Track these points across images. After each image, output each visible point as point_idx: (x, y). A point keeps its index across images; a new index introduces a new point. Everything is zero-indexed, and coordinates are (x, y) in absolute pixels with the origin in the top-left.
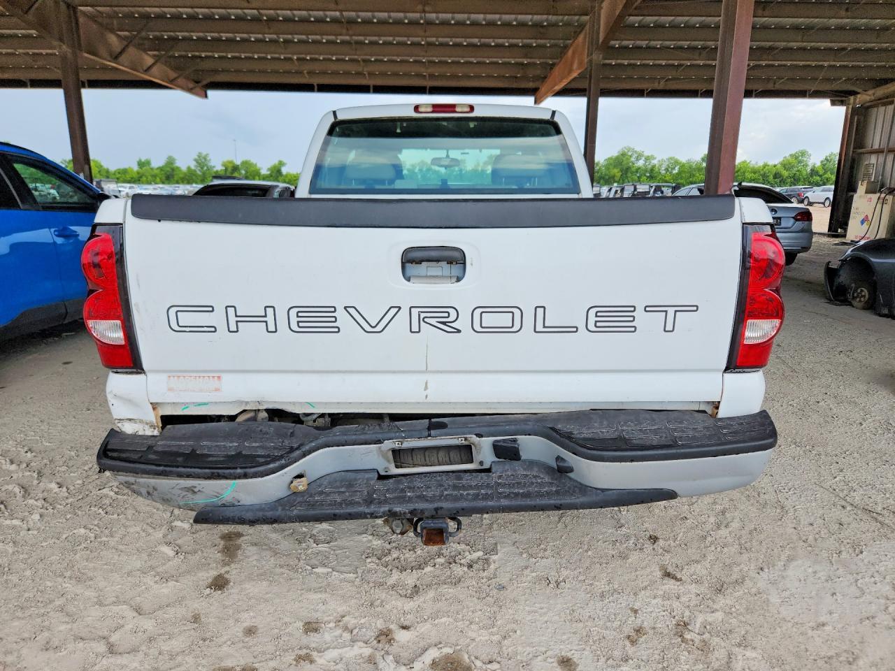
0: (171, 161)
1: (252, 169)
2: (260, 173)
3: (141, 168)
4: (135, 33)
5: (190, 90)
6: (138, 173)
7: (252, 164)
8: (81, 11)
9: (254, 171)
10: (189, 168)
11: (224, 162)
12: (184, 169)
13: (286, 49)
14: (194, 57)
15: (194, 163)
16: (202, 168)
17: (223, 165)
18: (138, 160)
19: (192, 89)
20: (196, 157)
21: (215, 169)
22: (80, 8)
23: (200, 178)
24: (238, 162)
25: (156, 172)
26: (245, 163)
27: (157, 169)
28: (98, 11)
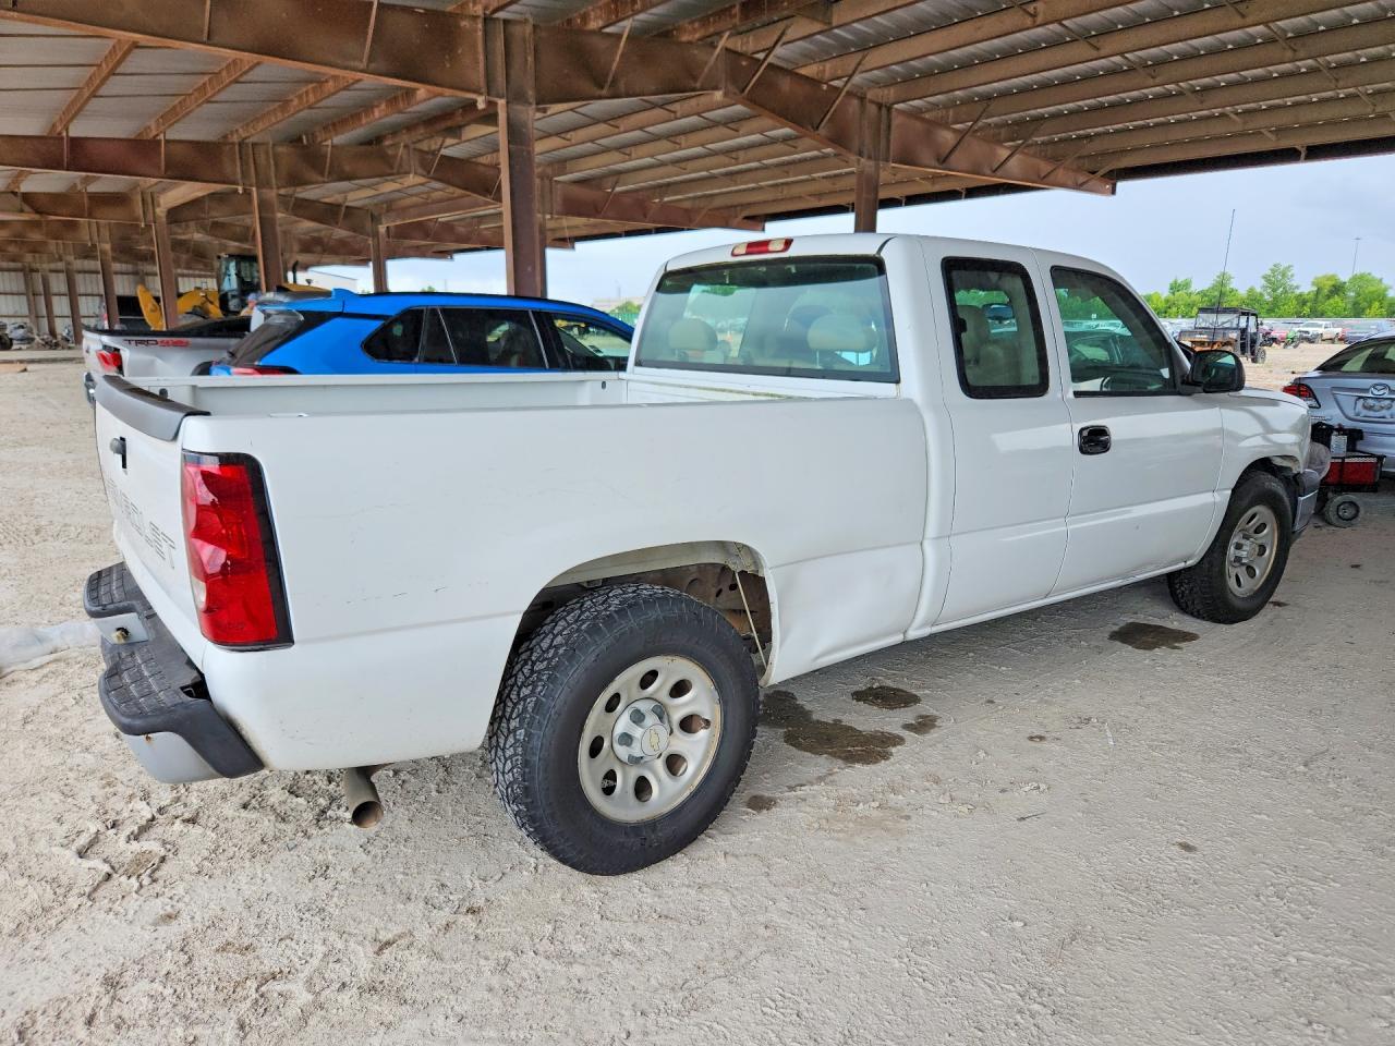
0: (1223, 280)
1: (1372, 289)
2: (1385, 296)
3: (1173, 294)
4: (970, 124)
5: (1078, 187)
6: (1167, 301)
7: (1373, 279)
8: (896, 109)
9: (1373, 292)
10: (1251, 290)
11: (1316, 278)
12: (1243, 292)
13: (1202, 102)
14: (1079, 138)
15: (1263, 282)
16: (1274, 290)
17: (1313, 284)
18: (1172, 281)
19: (1082, 185)
20: (1269, 273)
21: (1298, 292)
22: (896, 106)
23: (1267, 307)
24: (1344, 277)
25: (1194, 297)
26: (1359, 279)
27: (1198, 293)
28: (929, 103)
